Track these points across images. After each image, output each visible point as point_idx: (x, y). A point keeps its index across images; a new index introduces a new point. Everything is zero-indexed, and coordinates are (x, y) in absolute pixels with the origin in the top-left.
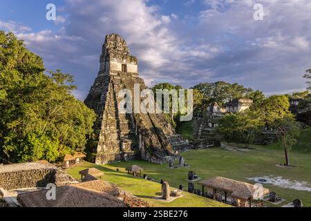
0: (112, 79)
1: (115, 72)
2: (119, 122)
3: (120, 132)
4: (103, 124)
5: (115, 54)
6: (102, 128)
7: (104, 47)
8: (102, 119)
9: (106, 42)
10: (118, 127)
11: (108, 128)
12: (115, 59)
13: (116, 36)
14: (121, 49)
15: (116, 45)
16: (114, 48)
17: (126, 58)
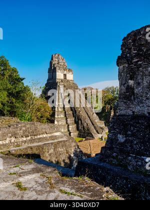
0: (58, 84)
1: (60, 79)
2: (65, 112)
3: (67, 119)
4: (56, 114)
5: (59, 67)
6: (56, 116)
7: (51, 63)
8: (55, 110)
9: (52, 59)
10: (65, 116)
11: (59, 117)
12: (59, 71)
13: (59, 55)
14: (62, 64)
15: (59, 61)
16: (58, 63)
17: (66, 70)
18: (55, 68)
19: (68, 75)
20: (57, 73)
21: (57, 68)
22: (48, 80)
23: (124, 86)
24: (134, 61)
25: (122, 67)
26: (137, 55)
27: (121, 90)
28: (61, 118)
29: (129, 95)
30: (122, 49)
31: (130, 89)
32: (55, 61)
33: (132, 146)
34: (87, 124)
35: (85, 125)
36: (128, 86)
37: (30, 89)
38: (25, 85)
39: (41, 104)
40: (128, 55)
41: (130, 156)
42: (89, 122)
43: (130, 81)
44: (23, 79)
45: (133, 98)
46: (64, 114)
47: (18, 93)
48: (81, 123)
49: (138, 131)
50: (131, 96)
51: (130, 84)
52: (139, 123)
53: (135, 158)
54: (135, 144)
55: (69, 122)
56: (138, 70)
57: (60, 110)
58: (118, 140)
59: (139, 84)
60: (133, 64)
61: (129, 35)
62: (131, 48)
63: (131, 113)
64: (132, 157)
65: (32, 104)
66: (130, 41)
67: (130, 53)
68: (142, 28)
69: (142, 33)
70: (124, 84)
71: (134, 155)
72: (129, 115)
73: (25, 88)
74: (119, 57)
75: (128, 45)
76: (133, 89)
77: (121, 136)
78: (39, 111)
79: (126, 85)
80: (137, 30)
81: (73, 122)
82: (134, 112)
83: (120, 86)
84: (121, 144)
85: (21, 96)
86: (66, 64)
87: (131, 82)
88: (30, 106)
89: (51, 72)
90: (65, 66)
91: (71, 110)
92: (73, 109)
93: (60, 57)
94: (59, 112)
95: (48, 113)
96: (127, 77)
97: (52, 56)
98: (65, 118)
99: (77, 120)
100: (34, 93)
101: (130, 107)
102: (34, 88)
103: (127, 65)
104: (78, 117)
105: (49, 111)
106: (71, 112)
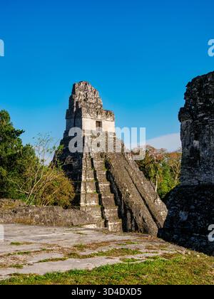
2: (100, 196)
3: (102, 209)
5: (88, 108)
6: (82, 204)
7: (71, 99)
9: (74, 92)
10: (100, 203)
11: (88, 204)
12: (88, 115)
13: (86, 84)
14: (93, 101)
15: (87, 95)
16: (85, 100)
17: (101, 112)
18: (79, 110)
19: (104, 123)
20: (83, 119)
21: (84, 110)
22: (66, 133)
23: (187, 148)
24: (199, 115)
25: (185, 122)
26: (204, 109)
27: (184, 153)
28: (91, 206)
29: (193, 159)
30: (185, 98)
31: (194, 152)
32: (79, 96)
33: (195, 224)
34: (144, 220)
35: (139, 220)
36: (193, 147)
37: (33, 151)
38: (24, 144)
39: (55, 180)
40: (193, 107)
41: (193, 236)
42: (147, 215)
43: (194, 141)
44: (21, 132)
45: (198, 163)
47: (12, 158)
48: (132, 217)
49: (203, 204)
50: (196, 162)
51: (195, 145)
52: (204, 194)
53: (199, 237)
54: (199, 221)
55: (107, 215)
56: (204, 128)
57: (89, 191)
58: (180, 218)
59: (205, 145)
60: (198, 119)
61: (194, 80)
62: (196, 99)
63: (196, 183)
64: (195, 236)
65: (38, 179)
66: (195, 89)
67: (195, 105)
68: (209, 73)
69: (209, 80)
71: (198, 235)
72: (194, 186)
73: (25, 149)
74: (181, 109)
75: (192, 95)
76: (199, 152)
77: (183, 213)
79: (190, 147)
80: (203, 76)
81: (116, 214)
82: (199, 182)
83: (183, 148)
85: (16, 164)
86: (100, 101)
87: (196, 143)
88: (33, 182)
89: (71, 118)
90: (98, 104)
91: (112, 191)
92: (115, 190)
93: (89, 88)
94: (88, 195)
95: (67, 198)
96: (191, 136)
97: (74, 85)
98: (100, 208)
99: (123, 211)
100: (40, 158)
101: (195, 176)
102: (41, 150)
103: (191, 121)
104: (125, 205)
105: (69, 194)
106: (111, 196)
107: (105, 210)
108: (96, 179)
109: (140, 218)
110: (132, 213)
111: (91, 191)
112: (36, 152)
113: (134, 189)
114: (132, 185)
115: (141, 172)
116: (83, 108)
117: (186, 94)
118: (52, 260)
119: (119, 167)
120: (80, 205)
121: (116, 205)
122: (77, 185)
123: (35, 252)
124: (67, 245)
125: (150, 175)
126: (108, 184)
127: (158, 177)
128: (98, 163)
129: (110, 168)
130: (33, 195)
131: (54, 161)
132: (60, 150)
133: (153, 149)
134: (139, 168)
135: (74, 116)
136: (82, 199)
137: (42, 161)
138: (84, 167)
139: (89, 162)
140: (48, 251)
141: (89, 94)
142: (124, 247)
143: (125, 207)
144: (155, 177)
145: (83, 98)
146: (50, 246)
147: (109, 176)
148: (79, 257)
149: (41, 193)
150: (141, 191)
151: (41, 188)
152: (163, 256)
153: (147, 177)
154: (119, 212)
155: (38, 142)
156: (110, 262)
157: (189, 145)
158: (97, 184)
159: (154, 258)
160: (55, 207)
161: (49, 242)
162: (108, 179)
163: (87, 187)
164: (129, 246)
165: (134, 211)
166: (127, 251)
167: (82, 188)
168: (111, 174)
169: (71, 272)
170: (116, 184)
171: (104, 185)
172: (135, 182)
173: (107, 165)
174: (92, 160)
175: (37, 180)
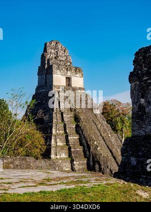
1: (58, 87)
2: (70, 149)
3: (72, 161)
4: (53, 151)
5: (59, 65)
6: (53, 156)
7: (43, 57)
8: (50, 145)
9: (45, 50)
10: (70, 155)
11: (58, 157)
12: (58, 71)
13: (57, 43)
14: (63, 59)
15: (57, 54)
16: (55, 58)
17: (71, 69)
18: (50, 67)
19: (73, 79)
20: (54, 76)
21: (55, 67)
22: (38, 88)
23: (136, 105)
24: (144, 79)
25: (133, 84)
26: (148, 73)
28: (61, 159)
29: (141, 114)
30: (134, 65)
31: (141, 108)
32: (51, 54)
36: (140, 104)
37: (7, 105)
39: (27, 133)
40: (140, 72)
42: (114, 166)
43: (141, 99)
45: (145, 117)
46: (67, 151)
49: (148, 151)
50: (143, 116)
51: (142, 103)
52: (149, 143)
53: (146, 179)
55: (76, 167)
56: (148, 89)
57: (60, 144)
58: (131, 163)
59: (149, 103)
60: (143, 82)
61: (140, 50)
62: (142, 65)
63: (143, 133)
64: (143, 178)
66: (141, 57)
67: (141, 70)
70: (136, 103)
71: (145, 176)
72: (141, 136)
74: (131, 73)
75: (139, 62)
76: (144, 108)
77: (133, 159)
78: (21, 146)
79: (138, 104)
81: (85, 166)
82: (146, 132)
84: (134, 167)
86: (70, 59)
87: (142, 101)
88: (6, 135)
89: (43, 74)
90: (68, 62)
91: (81, 144)
92: (84, 143)
93: (60, 47)
94: (58, 148)
95: (38, 150)
96: (138, 95)
97: (46, 44)
98: (69, 160)
99: (92, 163)
100: (13, 112)
101: (143, 128)
102: (14, 105)
103: (138, 83)
104: (93, 157)
105: (40, 146)
106: (80, 149)
107: (75, 162)
108: (66, 132)
109: (108, 170)
110: (100, 165)
111: (61, 144)
112: (9, 107)
113: (102, 142)
114: (100, 138)
115: (109, 125)
116: (54, 65)
117: (134, 61)
118: (28, 186)
119: (87, 120)
120: (50, 158)
121: (85, 157)
122: (48, 138)
123: (16, 183)
124: (38, 179)
125: (117, 128)
126: (77, 137)
127: (124, 129)
128: (68, 117)
129: (79, 122)
130: (6, 147)
131: (26, 115)
132: (32, 105)
133: (120, 103)
134: (107, 121)
135: (45, 72)
136: (52, 151)
137: (15, 115)
138: (54, 120)
139: (59, 116)
140: (25, 182)
141: (59, 52)
142: (79, 180)
143: (93, 160)
144: (122, 130)
145: (54, 56)
146: (26, 180)
147: (78, 130)
148: (46, 185)
149: (13, 146)
150: (109, 144)
151: (14, 141)
152: (105, 184)
153: (115, 129)
154: (88, 164)
155: (11, 97)
156: (68, 187)
157: (137, 102)
158: (67, 137)
159: (99, 185)
160: (27, 158)
161: (25, 177)
162: (77, 132)
163: (58, 140)
164: (83, 179)
165: (102, 163)
166: (81, 182)
167: (53, 141)
168: (81, 127)
169: (41, 192)
170: (84, 137)
171: (74, 138)
172: (103, 135)
173: (77, 119)
174: (62, 114)
175: (10, 133)
